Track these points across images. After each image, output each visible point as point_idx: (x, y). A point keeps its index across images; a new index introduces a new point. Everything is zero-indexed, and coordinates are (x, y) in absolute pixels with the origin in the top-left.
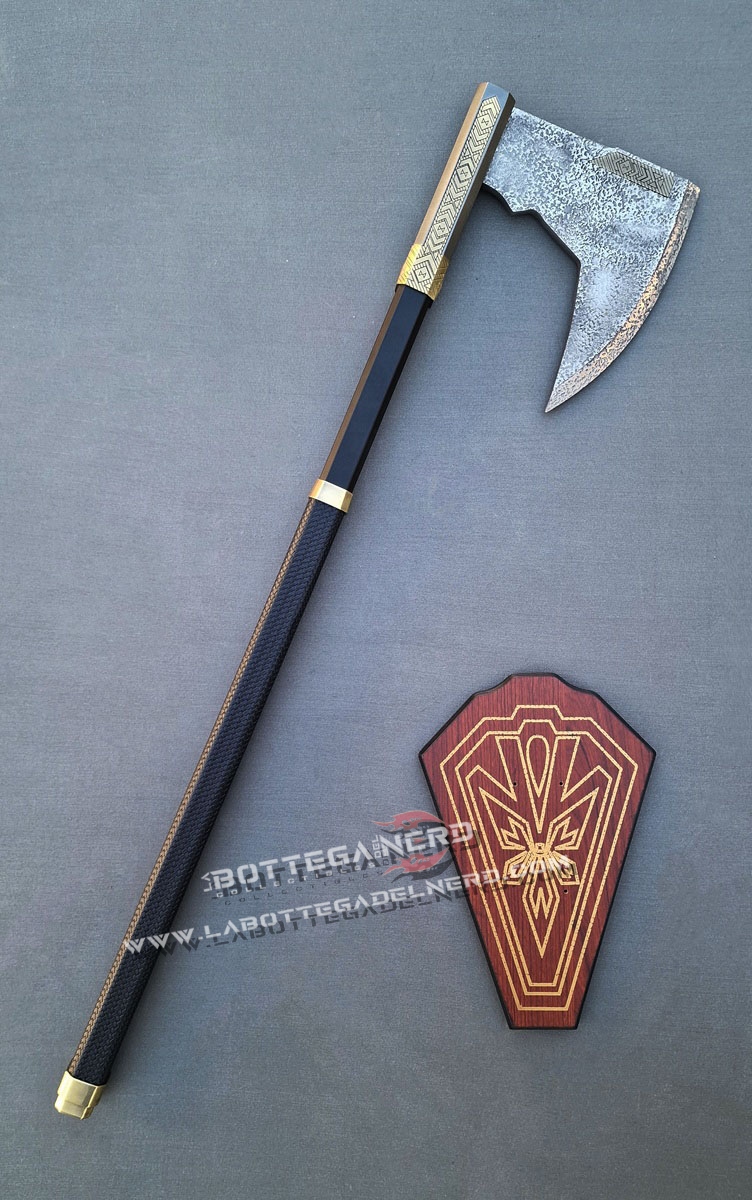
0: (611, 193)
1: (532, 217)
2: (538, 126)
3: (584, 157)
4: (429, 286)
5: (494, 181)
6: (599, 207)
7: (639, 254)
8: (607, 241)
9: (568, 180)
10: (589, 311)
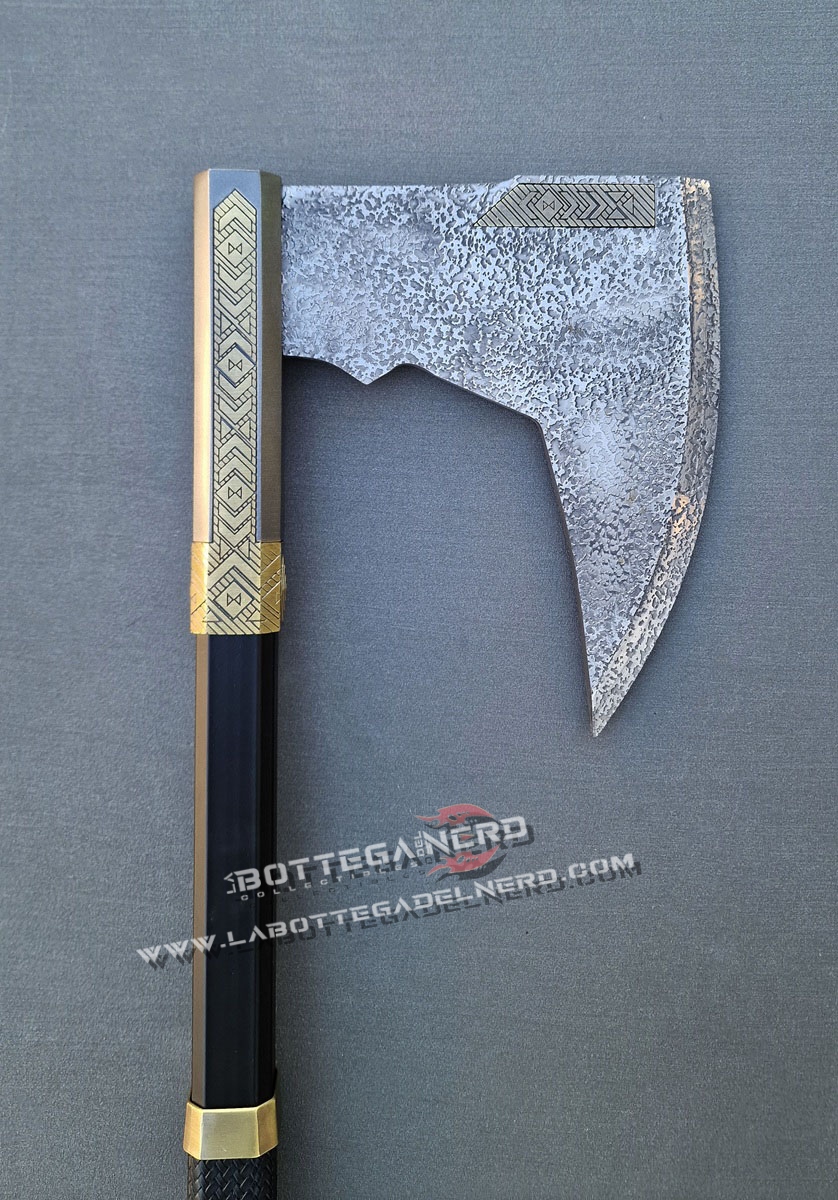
0: (541, 266)
2: (345, 201)
3: (459, 222)
4: (257, 616)
6: (529, 304)
7: (644, 358)
8: (571, 360)
9: (447, 278)
10: (595, 510)
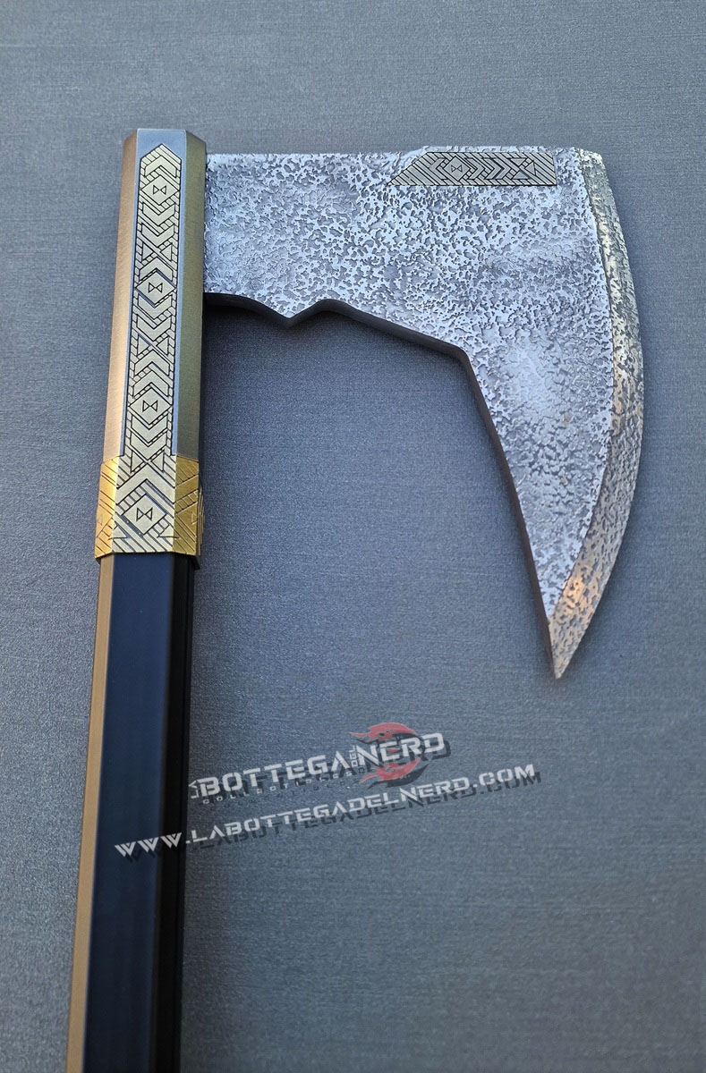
0: (454, 216)
1: (328, 315)
3: (374, 181)
4: (170, 532)
5: (229, 280)
6: (446, 248)
7: (562, 292)
8: (491, 295)
9: (365, 226)
10: (530, 431)
